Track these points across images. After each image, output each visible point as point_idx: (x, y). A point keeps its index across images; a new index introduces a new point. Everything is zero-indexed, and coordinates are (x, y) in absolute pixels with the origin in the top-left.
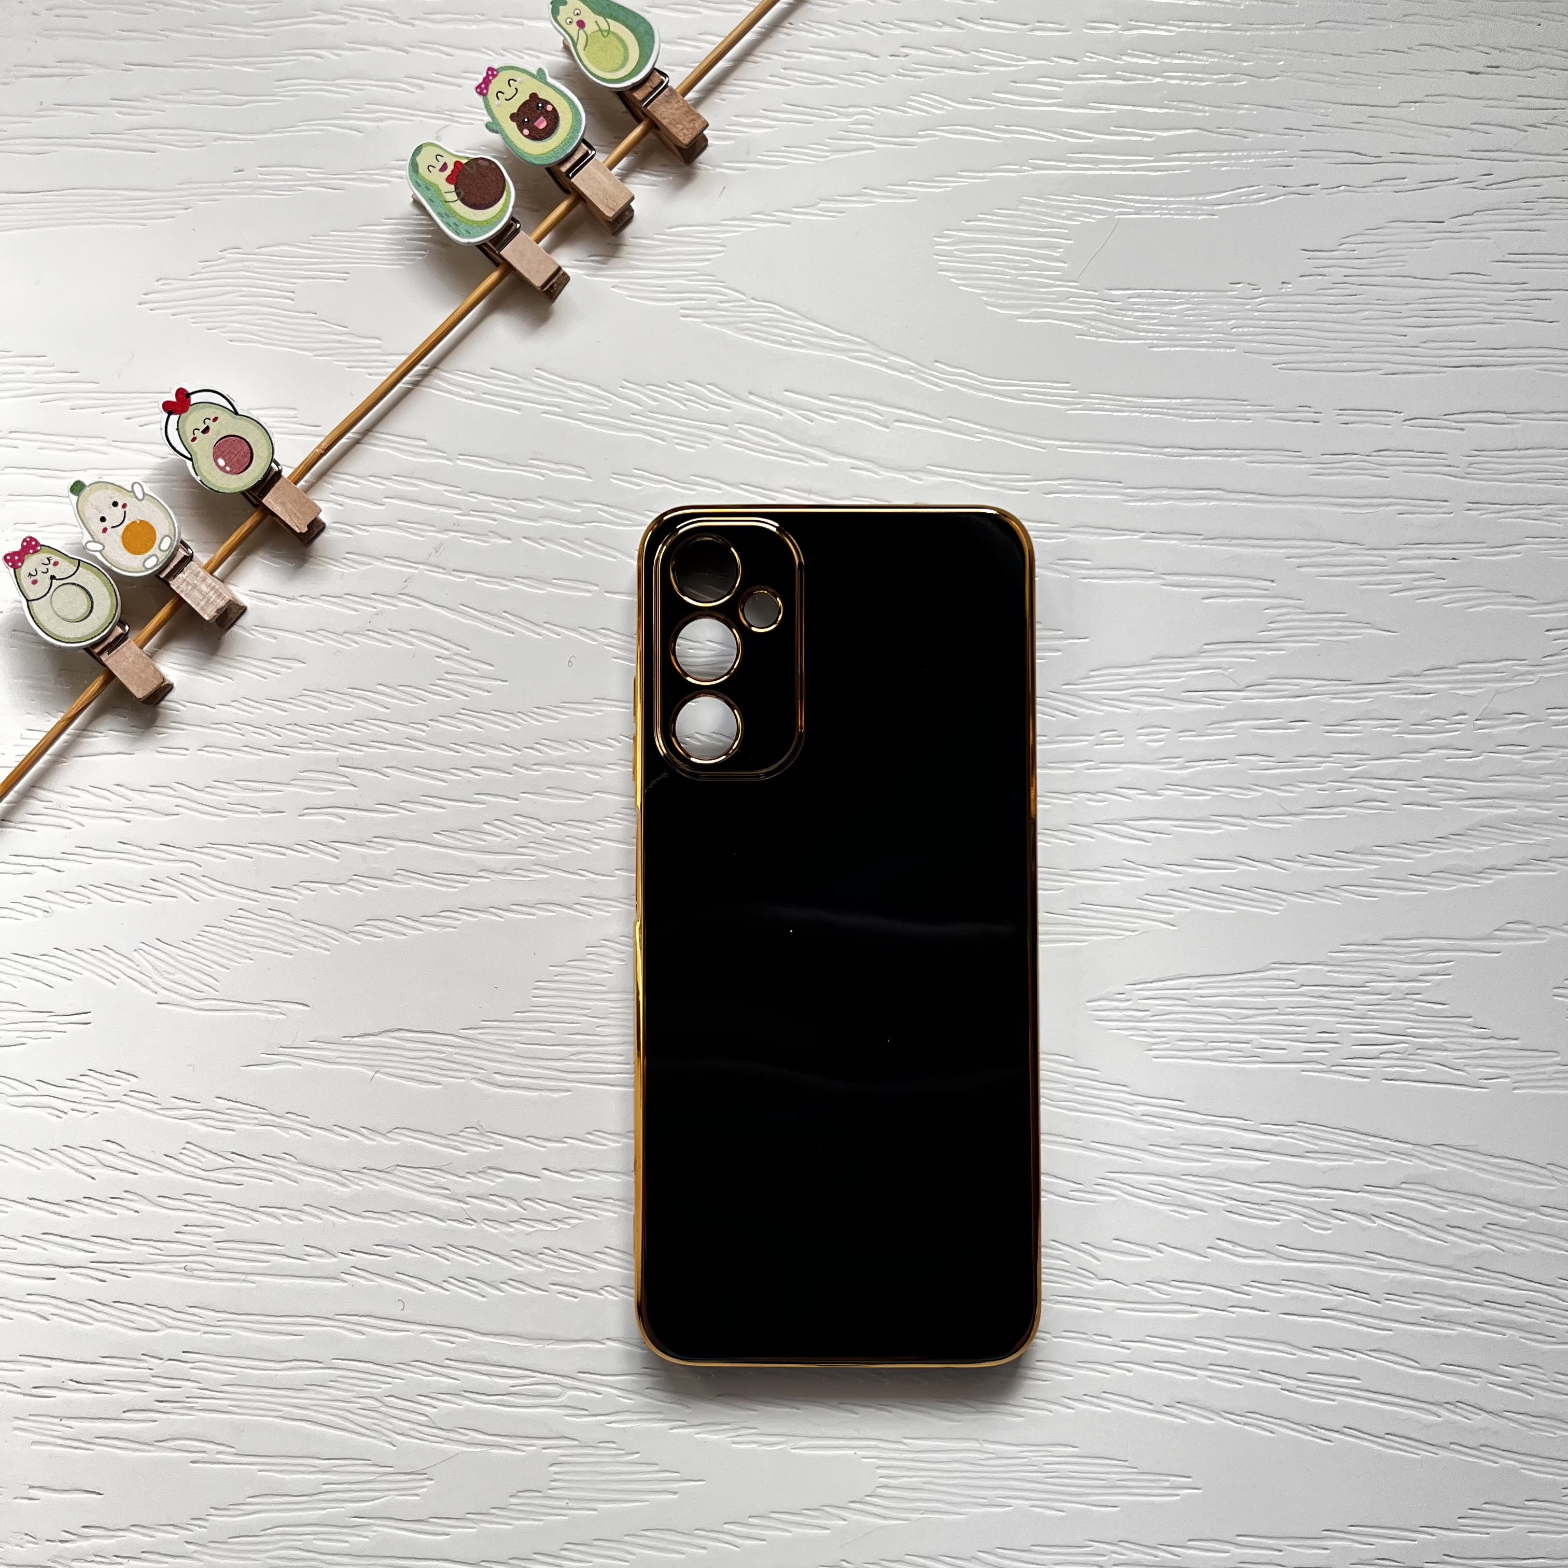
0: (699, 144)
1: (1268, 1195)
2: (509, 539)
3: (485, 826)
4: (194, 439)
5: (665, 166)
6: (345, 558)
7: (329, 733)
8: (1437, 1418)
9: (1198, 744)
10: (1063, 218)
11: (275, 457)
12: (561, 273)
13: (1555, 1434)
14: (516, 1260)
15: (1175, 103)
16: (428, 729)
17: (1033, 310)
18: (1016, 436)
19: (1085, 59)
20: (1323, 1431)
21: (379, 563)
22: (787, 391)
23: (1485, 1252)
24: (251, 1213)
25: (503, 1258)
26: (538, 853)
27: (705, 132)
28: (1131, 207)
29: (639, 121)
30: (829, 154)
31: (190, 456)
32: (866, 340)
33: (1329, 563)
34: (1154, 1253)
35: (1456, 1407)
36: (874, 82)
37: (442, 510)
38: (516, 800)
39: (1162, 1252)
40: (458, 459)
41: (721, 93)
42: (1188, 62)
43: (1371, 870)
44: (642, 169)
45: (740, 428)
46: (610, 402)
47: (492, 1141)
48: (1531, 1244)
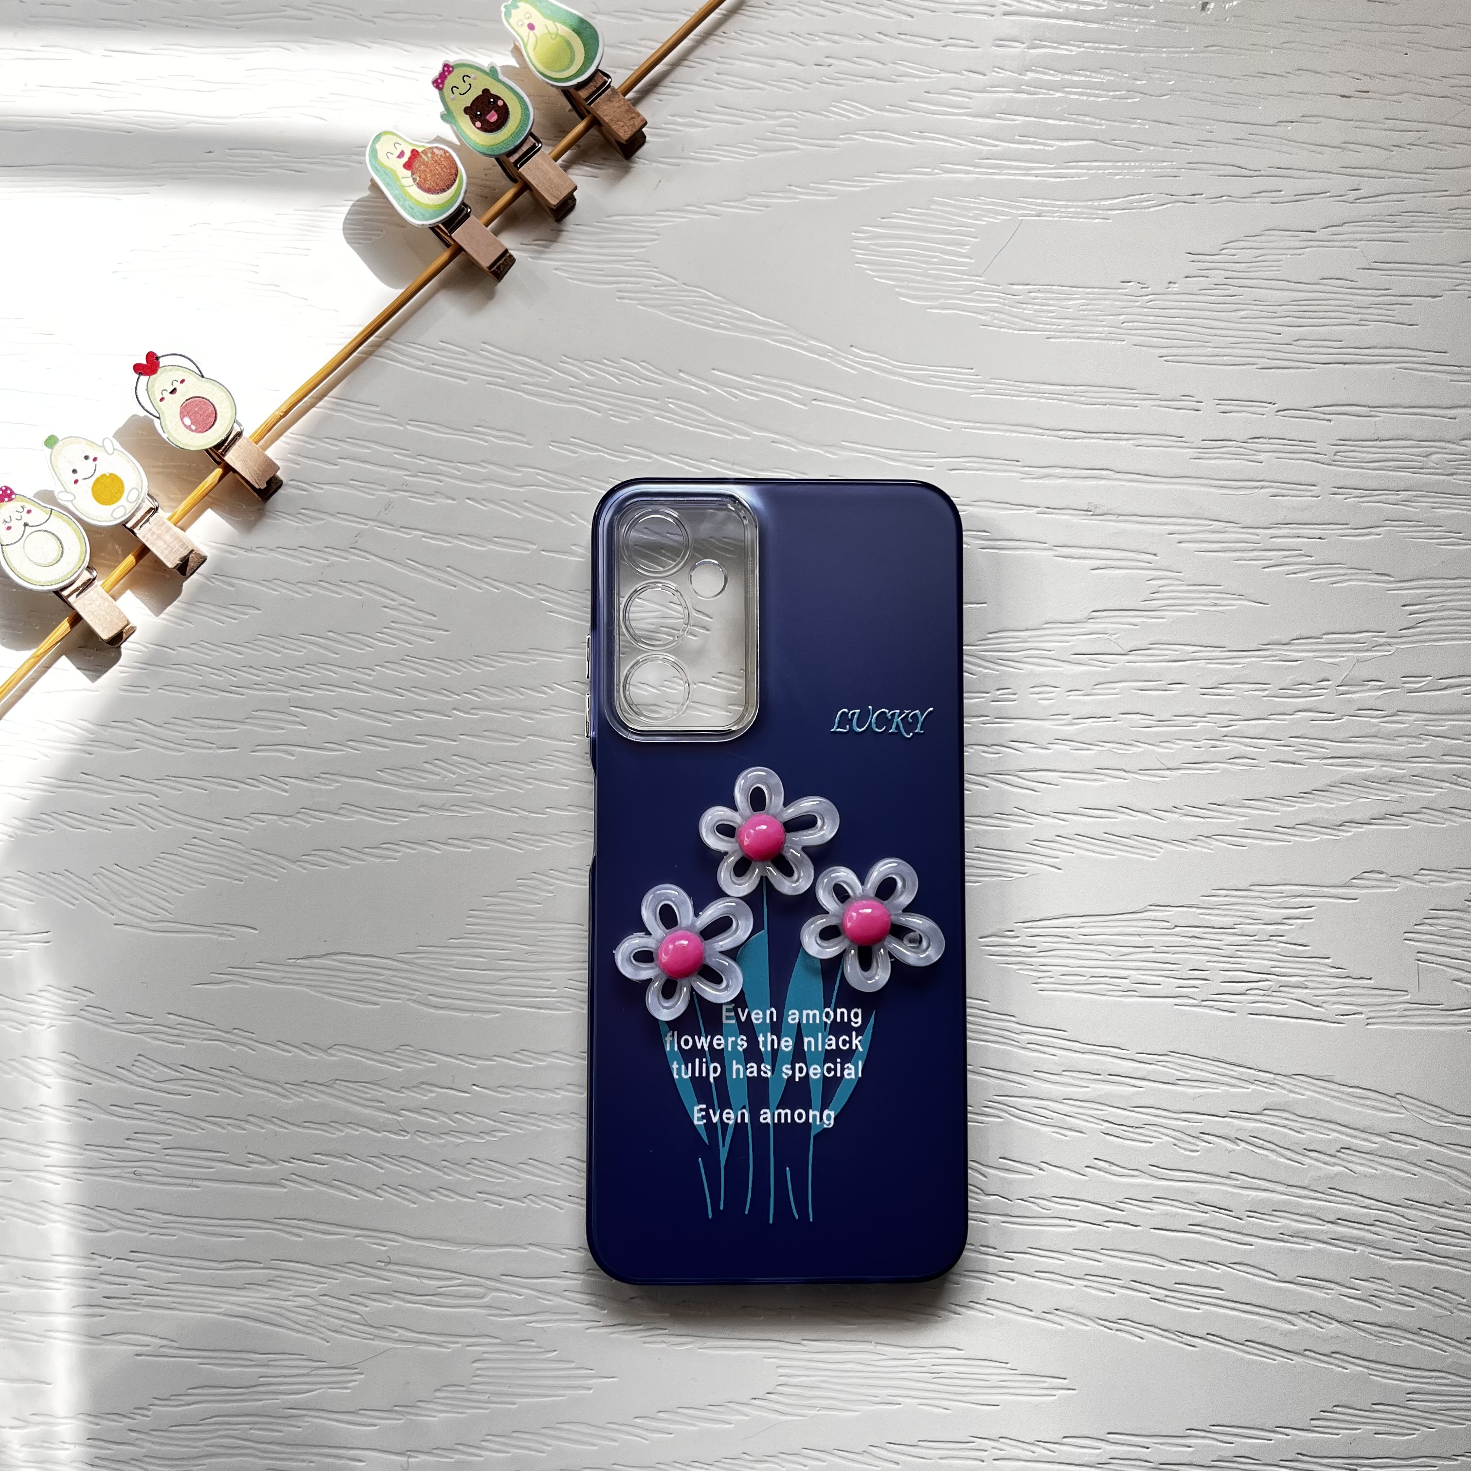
0: (637, 141)
1: (1140, 1119)
2: (454, 499)
3: (425, 765)
4: (162, 399)
5: (605, 159)
6: (299, 514)
7: (281, 676)
8: (1292, 1327)
9: (1085, 703)
10: (970, 218)
11: (237, 418)
12: (508, 255)
13: (1400, 1343)
14: (445, 1170)
15: (1074, 116)
16: (374, 673)
17: (942, 301)
18: (924, 417)
19: (994, 73)
20: (1189, 1337)
21: (331, 519)
22: (714, 369)
23: (1339, 1174)
24: (198, 1122)
25: (433, 1167)
26: (475, 791)
27: (643, 130)
28: (1033, 210)
29: (582, 118)
30: (756, 153)
31: (158, 416)
32: (787, 324)
33: (1206, 539)
34: (1037, 1170)
35: (1310, 1316)
36: (801, 89)
37: (393, 471)
38: (455, 741)
39: (1043, 1170)
40: (408, 424)
41: (659, 94)
42: (1087, 79)
43: (1242, 822)
44: (584, 161)
45: (670, 403)
46: (550, 375)
47: (426, 1058)
48: (1380, 1167)
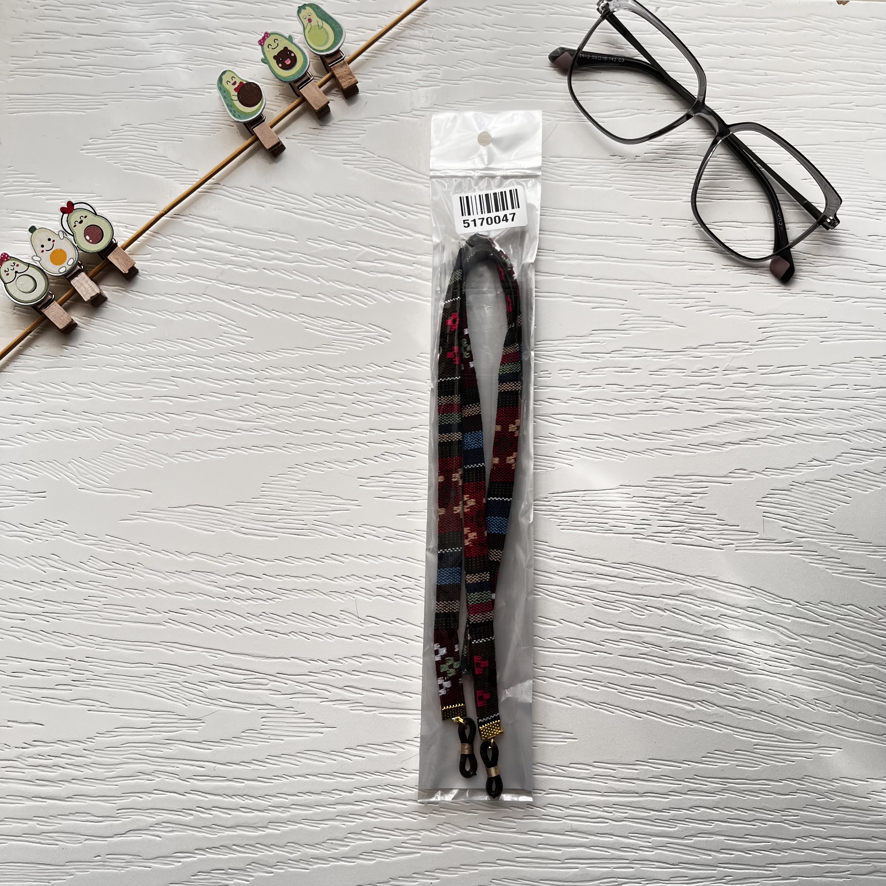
1: (614, 598)
2: (256, 269)
3: (240, 408)
7: (166, 361)
8: (693, 709)
9: (588, 379)
12: (281, 144)
13: (750, 718)
14: (248, 618)
16: (214, 360)
20: (637, 713)
21: (193, 279)
22: (394, 202)
23: (719, 628)
24: (121, 592)
25: (242, 617)
26: (265, 422)
27: (357, 84)
28: (563, 118)
33: (653, 293)
34: (559, 624)
35: (703, 703)
36: (441, 54)
37: (225, 254)
38: (255, 395)
39: (562, 624)
40: (233, 230)
43: (669, 442)
45: (371, 219)
46: (308, 204)
47: (239, 560)
48: (741, 625)
